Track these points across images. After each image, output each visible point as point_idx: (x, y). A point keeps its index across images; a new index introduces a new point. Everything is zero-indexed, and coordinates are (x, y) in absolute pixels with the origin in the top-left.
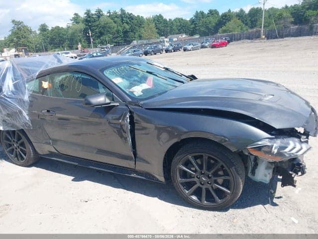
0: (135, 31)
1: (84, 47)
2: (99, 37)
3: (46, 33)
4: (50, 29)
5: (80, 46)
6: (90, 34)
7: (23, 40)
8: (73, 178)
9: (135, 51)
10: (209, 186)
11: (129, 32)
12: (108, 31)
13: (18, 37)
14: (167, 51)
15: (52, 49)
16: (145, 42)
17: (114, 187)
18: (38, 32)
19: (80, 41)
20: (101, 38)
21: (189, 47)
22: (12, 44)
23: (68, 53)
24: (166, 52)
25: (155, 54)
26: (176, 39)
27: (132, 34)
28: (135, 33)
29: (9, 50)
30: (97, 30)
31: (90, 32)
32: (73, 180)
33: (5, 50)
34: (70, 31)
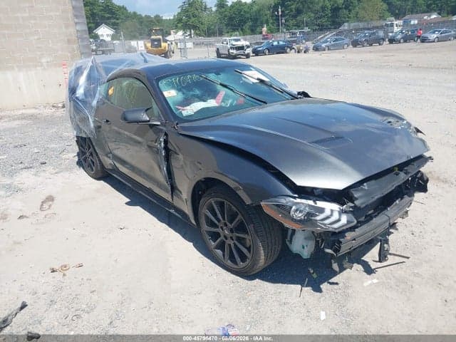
0: (350, 8)
1: (271, 31)
2: (295, 17)
3: (223, 10)
4: (229, 4)
5: (265, 29)
6: (280, 13)
7: (193, 19)
8: (128, 200)
9: (336, 40)
10: (232, 243)
11: (340, 8)
12: (309, 8)
13: (188, 16)
14: (392, 41)
15: (228, 32)
16: (361, 25)
17: (159, 220)
18: (214, 9)
19: (267, 22)
20: (298, 18)
21: (433, 36)
22: (180, 25)
23: (239, 40)
24: (390, 43)
25: (371, 45)
26: (416, 22)
27: (346, 12)
28: (350, 11)
29: (176, 33)
30: (293, 7)
31: (280, 10)
32: (127, 203)
33: (172, 32)
34: (255, 8)
